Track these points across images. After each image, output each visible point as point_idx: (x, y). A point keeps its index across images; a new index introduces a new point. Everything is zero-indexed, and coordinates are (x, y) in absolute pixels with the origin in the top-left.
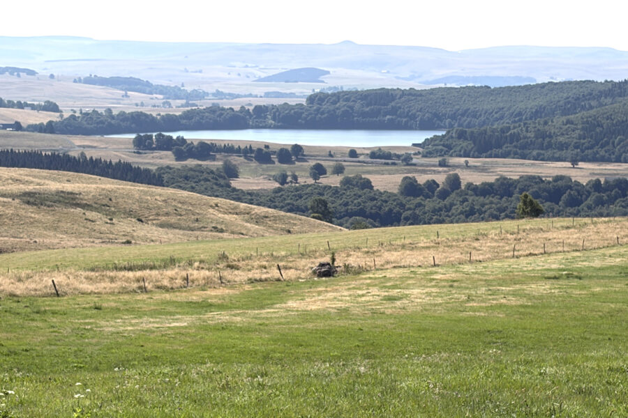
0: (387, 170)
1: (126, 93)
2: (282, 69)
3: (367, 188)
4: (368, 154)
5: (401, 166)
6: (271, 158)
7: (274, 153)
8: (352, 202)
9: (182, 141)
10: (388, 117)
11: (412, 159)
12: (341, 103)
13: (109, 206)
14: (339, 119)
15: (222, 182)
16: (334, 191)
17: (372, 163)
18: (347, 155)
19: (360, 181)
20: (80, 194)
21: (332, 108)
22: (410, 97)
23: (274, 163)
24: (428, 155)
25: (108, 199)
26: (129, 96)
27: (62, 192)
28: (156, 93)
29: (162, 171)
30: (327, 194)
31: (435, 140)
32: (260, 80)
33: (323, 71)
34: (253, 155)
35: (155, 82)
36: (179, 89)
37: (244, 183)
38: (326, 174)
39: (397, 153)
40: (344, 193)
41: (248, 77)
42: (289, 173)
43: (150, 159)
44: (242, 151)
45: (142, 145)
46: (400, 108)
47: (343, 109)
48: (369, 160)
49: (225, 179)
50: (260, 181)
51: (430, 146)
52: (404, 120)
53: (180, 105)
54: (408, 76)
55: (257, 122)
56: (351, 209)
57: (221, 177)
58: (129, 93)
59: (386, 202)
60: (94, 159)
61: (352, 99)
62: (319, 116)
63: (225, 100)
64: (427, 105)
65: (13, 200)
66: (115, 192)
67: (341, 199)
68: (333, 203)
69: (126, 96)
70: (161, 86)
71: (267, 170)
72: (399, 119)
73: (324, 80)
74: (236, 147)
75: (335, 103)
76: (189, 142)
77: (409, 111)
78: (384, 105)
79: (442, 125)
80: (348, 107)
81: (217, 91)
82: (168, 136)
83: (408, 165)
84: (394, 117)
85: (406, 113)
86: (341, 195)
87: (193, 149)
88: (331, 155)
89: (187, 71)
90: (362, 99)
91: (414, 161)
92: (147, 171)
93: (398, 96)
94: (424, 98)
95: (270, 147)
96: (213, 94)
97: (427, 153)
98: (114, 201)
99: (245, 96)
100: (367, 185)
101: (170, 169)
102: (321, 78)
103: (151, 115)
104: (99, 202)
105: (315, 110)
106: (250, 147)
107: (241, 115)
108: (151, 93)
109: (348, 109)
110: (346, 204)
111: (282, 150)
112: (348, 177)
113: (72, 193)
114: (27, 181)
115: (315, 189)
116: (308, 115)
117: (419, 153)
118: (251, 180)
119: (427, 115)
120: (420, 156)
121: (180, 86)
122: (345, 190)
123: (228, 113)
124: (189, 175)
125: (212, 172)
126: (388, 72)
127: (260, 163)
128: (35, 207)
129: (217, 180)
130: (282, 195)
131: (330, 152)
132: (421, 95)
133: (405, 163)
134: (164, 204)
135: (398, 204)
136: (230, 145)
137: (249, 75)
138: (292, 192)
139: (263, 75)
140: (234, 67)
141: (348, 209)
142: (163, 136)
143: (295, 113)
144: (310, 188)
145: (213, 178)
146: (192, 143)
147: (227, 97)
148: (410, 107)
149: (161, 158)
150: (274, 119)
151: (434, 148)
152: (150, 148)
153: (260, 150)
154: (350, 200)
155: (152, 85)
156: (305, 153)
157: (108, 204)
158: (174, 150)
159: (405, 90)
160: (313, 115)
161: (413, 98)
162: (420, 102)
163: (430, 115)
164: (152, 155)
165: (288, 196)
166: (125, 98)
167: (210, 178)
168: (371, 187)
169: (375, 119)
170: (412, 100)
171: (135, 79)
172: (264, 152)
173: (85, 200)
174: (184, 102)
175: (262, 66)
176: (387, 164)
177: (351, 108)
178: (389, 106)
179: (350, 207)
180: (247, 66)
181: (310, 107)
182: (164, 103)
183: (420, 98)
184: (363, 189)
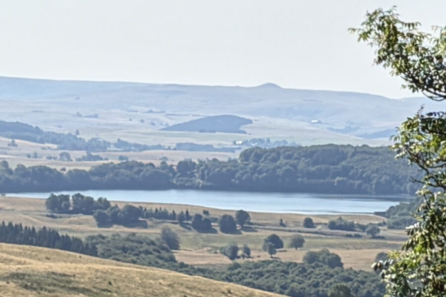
0: (351, 244)
1: (13, 141)
2: (194, 116)
3: (337, 266)
4: (326, 224)
5: (366, 238)
6: (211, 226)
7: (215, 220)
8: (324, 282)
9: (105, 204)
10: (338, 178)
11: (379, 230)
12: (282, 161)
13: (109, 291)
14: (280, 179)
15: (165, 254)
16: (300, 269)
17: (332, 234)
18: (302, 224)
19: (328, 257)
20: (74, 276)
21: (271, 166)
22: (364, 155)
23: (215, 231)
24: (395, 226)
25: (106, 282)
26: (16, 145)
27: (53, 273)
28: (48, 142)
29: (94, 241)
30: (293, 273)
31: (402, 209)
32: (169, 128)
33: (243, 119)
34: (190, 222)
35: (45, 128)
36: (75, 137)
37: (186, 256)
38: (282, 247)
39: (361, 223)
40: (312, 272)
41: (153, 124)
42: (239, 246)
43: (66, 224)
44: (177, 217)
45: (57, 207)
46: (352, 167)
47: (284, 168)
48: (329, 231)
49: (168, 251)
50: (205, 254)
51: (396, 216)
52: (357, 182)
53: (81, 157)
54: (343, 128)
55: (182, 180)
56: (323, 291)
57: (163, 249)
58: (17, 141)
59: (363, 283)
60: (14, 224)
61: (295, 155)
62: (256, 175)
63: (131, 153)
64: (385, 165)
65: (8, 283)
66: (111, 274)
67: (310, 279)
68: (300, 284)
69: (14, 144)
70: (53, 133)
71: (209, 240)
72: (351, 181)
73: (245, 130)
74: (170, 212)
75: (274, 160)
76: (113, 205)
77: (363, 172)
78: (334, 164)
79: (402, 189)
80: (291, 165)
81: (119, 140)
82: (87, 198)
83: (374, 237)
84: (345, 179)
85: (359, 175)
86: (309, 274)
87: (119, 214)
88: (282, 224)
89: (80, 116)
90: (306, 156)
91: (381, 233)
92: (77, 240)
93: (350, 154)
94: (380, 158)
95: (210, 212)
96: (116, 145)
97: (394, 224)
98: (114, 285)
99: (154, 148)
100: (336, 262)
101: (103, 238)
102: (242, 128)
103: (55, 169)
104: (97, 285)
105: (251, 169)
106: (187, 212)
107: (164, 172)
108: (42, 142)
109: (291, 168)
110: (316, 285)
111: (225, 217)
112: (312, 252)
113: (64, 275)
114: (6, 259)
115: (278, 265)
116: (242, 175)
117: (384, 223)
118: (194, 253)
119: (384, 178)
120: (385, 227)
121: (74, 134)
122: (314, 268)
123: (148, 170)
124: (126, 246)
125: (153, 243)
126: (319, 122)
127: (199, 232)
128: (35, 292)
129: (159, 252)
130: (239, 273)
131: (281, 220)
132: (377, 154)
133: (370, 236)
134: (171, 290)
135: (377, 286)
136: (163, 209)
137: (154, 122)
138: (250, 269)
139: (171, 123)
140: (137, 111)
141: (319, 291)
142: (82, 197)
143: (228, 170)
144: (271, 265)
145: (155, 250)
146: (116, 205)
147: (133, 148)
148: (364, 167)
149: (80, 224)
150: (202, 178)
151: (402, 217)
152: (66, 211)
153: (198, 216)
154: (320, 280)
155: (42, 131)
156: (251, 221)
157: (109, 289)
158: (96, 214)
159: (358, 147)
160: (249, 174)
161: (368, 156)
162: (376, 162)
163: (388, 178)
164: (68, 220)
165: (246, 274)
166: (11, 147)
167: (151, 250)
168: (341, 265)
169: (322, 181)
170: (366, 159)
171: (22, 124)
172: (203, 219)
173: (82, 283)
174: (84, 153)
175: (168, 112)
176: (350, 236)
177: (294, 166)
178: (339, 166)
179: (321, 288)
180: (151, 112)
181: (246, 165)
182: (62, 155)
183: (376, 157)
184: (333, 268)
